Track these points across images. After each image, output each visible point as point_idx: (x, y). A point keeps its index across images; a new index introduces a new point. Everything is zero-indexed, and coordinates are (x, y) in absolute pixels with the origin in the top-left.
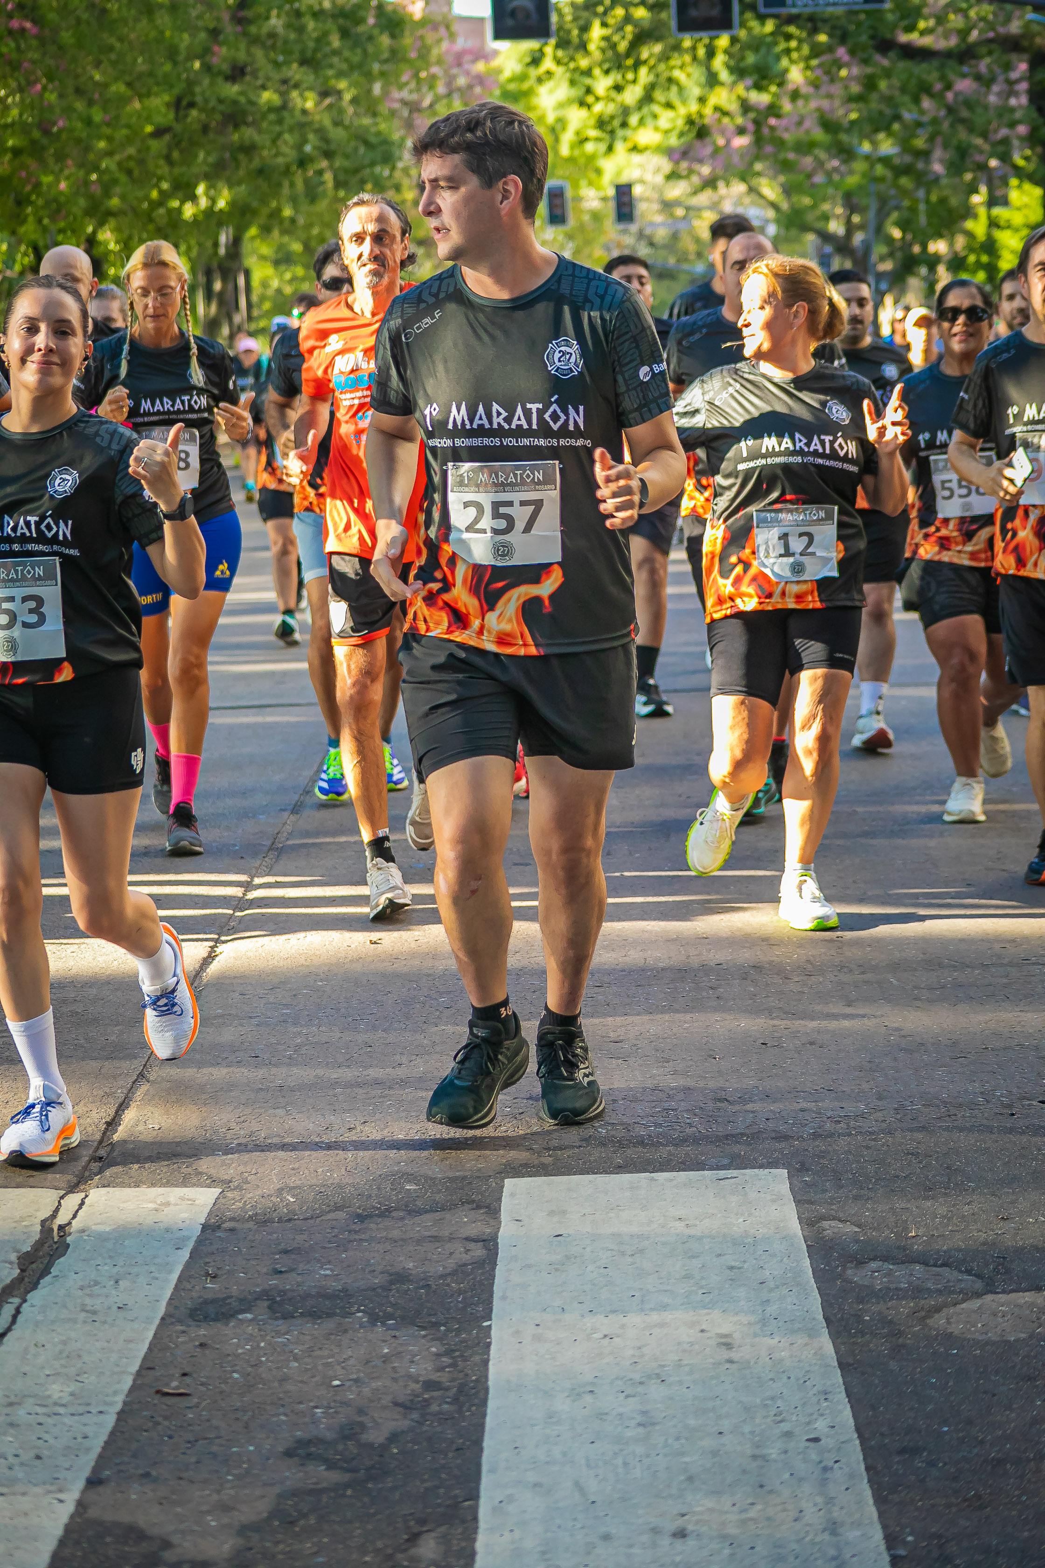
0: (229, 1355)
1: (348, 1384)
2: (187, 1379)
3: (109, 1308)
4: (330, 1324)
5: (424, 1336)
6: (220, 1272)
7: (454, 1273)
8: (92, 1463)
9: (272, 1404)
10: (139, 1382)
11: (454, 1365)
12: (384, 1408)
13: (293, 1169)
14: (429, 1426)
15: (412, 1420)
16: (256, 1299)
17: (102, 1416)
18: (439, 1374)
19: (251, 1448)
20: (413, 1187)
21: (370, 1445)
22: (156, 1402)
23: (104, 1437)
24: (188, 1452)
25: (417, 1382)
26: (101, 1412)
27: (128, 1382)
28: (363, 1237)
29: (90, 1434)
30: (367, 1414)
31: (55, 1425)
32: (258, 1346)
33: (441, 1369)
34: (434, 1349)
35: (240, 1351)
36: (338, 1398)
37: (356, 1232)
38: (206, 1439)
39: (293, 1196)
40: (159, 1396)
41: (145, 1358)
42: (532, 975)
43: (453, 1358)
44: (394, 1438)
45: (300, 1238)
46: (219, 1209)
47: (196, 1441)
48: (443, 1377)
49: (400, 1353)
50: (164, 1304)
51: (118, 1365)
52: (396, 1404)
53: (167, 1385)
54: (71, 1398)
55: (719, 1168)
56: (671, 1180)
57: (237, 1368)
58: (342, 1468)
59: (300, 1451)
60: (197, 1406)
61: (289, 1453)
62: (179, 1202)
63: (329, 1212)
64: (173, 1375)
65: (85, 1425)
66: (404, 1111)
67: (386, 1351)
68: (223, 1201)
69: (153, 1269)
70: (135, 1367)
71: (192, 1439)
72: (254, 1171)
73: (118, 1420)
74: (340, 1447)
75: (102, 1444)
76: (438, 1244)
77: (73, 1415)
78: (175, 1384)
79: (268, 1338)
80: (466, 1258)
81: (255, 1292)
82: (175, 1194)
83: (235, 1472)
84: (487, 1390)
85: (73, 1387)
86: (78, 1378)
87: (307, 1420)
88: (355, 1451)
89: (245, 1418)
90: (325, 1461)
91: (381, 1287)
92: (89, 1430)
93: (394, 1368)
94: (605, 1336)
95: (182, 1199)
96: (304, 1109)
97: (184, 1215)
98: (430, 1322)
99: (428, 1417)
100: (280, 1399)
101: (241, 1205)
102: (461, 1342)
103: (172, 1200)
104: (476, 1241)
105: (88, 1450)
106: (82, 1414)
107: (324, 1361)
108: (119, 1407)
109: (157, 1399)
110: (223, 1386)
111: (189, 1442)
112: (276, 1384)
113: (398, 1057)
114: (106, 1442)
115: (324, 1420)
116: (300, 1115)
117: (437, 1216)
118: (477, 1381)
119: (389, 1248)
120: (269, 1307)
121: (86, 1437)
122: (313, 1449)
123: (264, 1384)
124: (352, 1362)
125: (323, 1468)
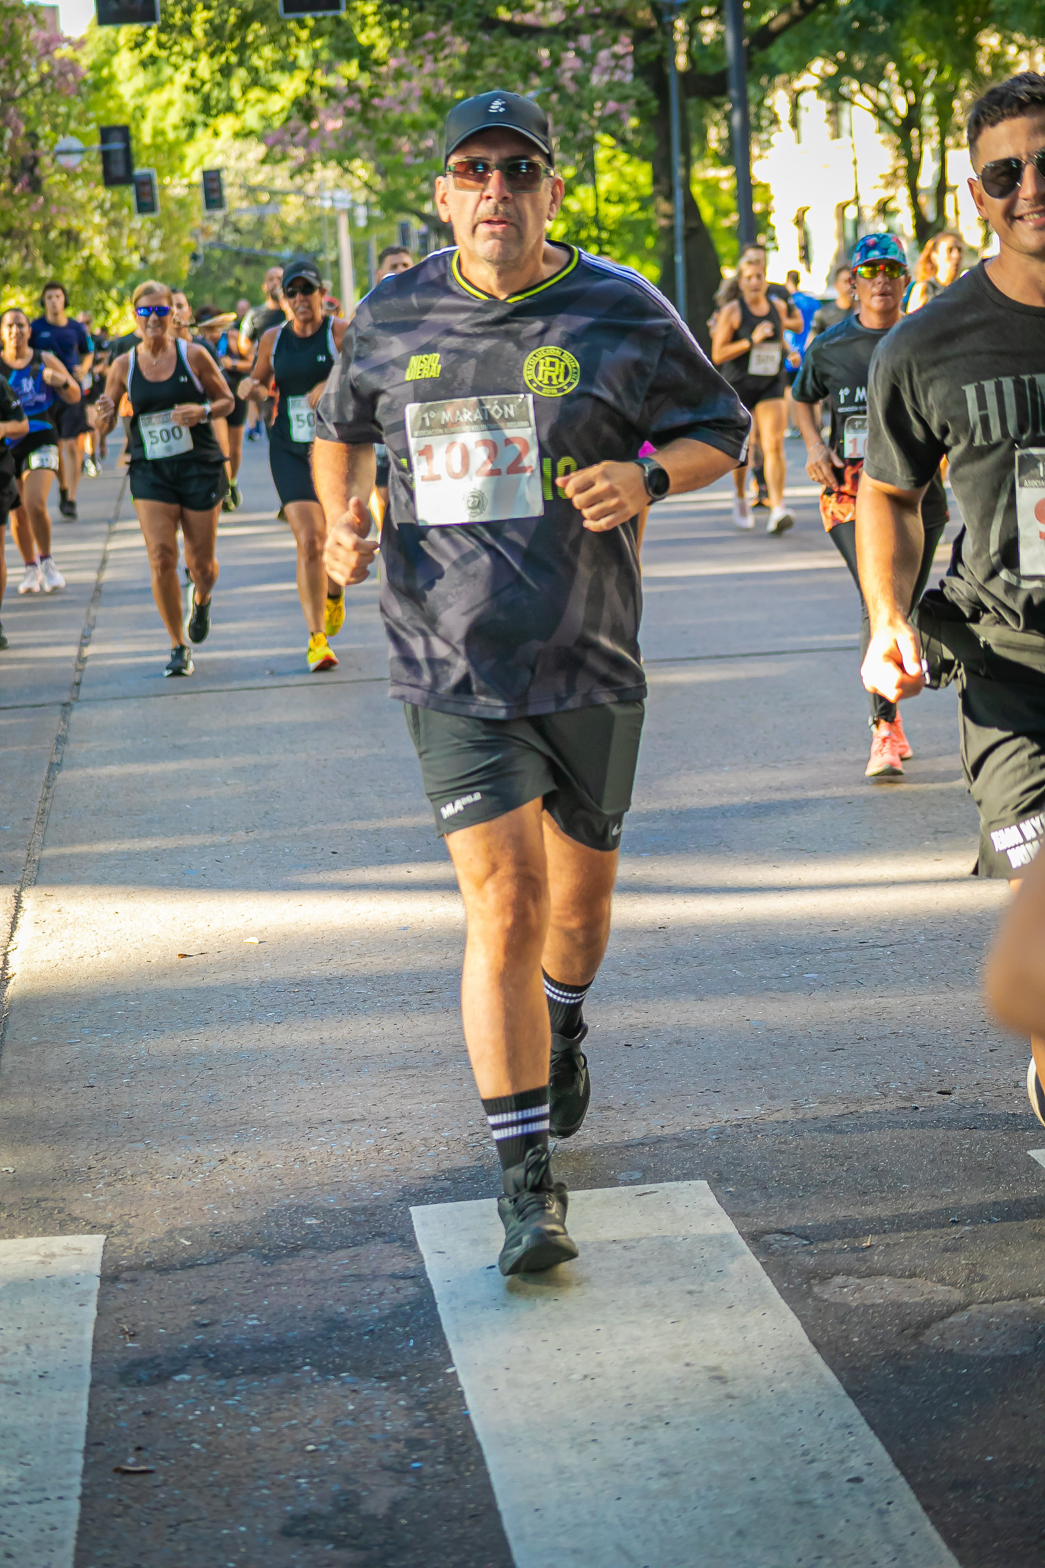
0: (179, 1423)
1: (323, 1447)
2: (145, 1454)
3: (29, 1377)
4: (277, 1380)
5: (387, 1389)
6: (137, 1330)
7: (393, 1315)
8: (72, 1559)
9: (248, 1476)
10: (91, 1460)
11: (431, 1419)
12: (373, 1473)
13: (175, 1209)
14: (430, 1490)
15: (408, 1485)
16: (188, 1357)
17: (64, 1503)
18: (418, 1431)
19: (243, 1529)
20: (314, 1221)
21: (372, 1518)
22: (117, 1482)
23: (74, 1527)
24: (174, 1537)
25: (398, 1441)
26: (61, 1498)
27: (78, 1462)
28: (279, 1280)
29: (58, 1525)
30: (357, 1482)
31: (14, 1516)
32: (209, 1410)
33: (419, 1425)
34: (402, 1403)
35: (191, 1418)
36: (318, 1465)
37: (269, 1275)
38: (189, 1521)
39: (187, 1239)
40: (118, 1475)
41: (88, 1433)
42: (356, 983)
43: (428, 1411)
44: (396, 1506)
45: (210, 1286)
46: (110, 1258)
47: (178, 1525)
48: (425, 1433)
49: (367, 1409)
50: (87, 1368)
51: (61, 1443)
52: (385, 1468)
53: (123, 1462)
54: (21, 1483)
55: (633, 1183)
56: (587, 1199)
57: (195, 1437)
58: (352, 1546)
59: (299, 1529)
60: (165, 1483)
61: (287, 1533)
62: (64, 1252)
63: (232, 1254)
64: (126, 1450)
65: (48, 1514)
66: (273, 1137)
67: (351, 1407)
68: (111, 1248)
69: (62, 1330)
70: (81, 1444)
71: (173, 1523)
72: (133, 1214)
73: (83, 1506)
74: (341, 1521)
75: (74, 1535)
76: (363, 1284)
77: (30, 1503)
78: (131, 1460)
79: (216, 1400)
80: (400, 1297)
81: (183, 1349)
82: (58, 1243)
83: (235, 1558)
84: (478, 1446)
85: (19, 1471)
86: (22, 1460)
87: (293, 1492)
88: (360, 1525)
89: (224, 1494)
90: (331, 1539)
91: (321, 1336)
92: (54, 1519)
93: (367, 1426)
94: (585, 1377)
95: (67, 1248)
96: (164, 1141)
97: (76, 1267)
98: (387, 1372)
99: (426, 1481)
100: (255, 1470)
101: (132, 1251)
102: (431, 1392)
103: (56, 1250)
104: (404, 1278)
105: (62, 1543)
106: (39, 1502)
107: (287, 1423)
108: (78, 1490)
109: (117, 1480)
110: (185, 1458)
111: (171, 1526)
112: (244, 1453)
113: (244, 1078)
114: (78, 1533)
115: (312, 1491)
116: (162, 1148)
117: (352, 1251)
118: (463, 1436)
119: (312, 1291)
120: (205, 1365)
121: (54, 1529)
122: (311, 1526)
123: (231, 1454)
124: (318, 1422)
125: (330, 1546)
